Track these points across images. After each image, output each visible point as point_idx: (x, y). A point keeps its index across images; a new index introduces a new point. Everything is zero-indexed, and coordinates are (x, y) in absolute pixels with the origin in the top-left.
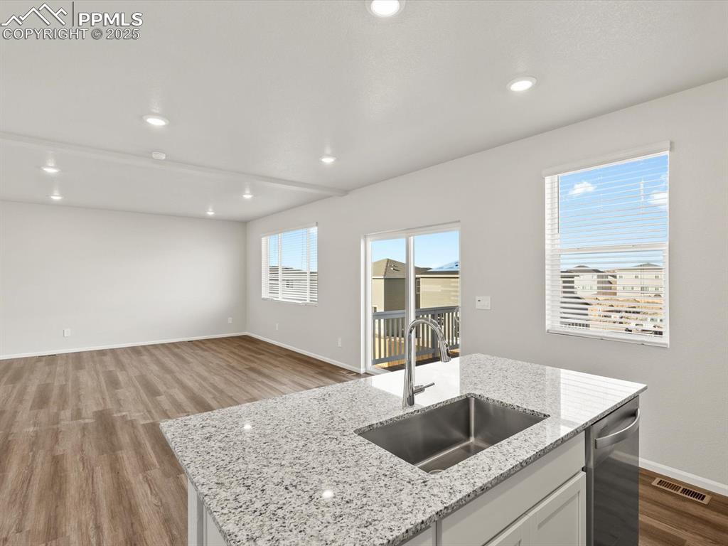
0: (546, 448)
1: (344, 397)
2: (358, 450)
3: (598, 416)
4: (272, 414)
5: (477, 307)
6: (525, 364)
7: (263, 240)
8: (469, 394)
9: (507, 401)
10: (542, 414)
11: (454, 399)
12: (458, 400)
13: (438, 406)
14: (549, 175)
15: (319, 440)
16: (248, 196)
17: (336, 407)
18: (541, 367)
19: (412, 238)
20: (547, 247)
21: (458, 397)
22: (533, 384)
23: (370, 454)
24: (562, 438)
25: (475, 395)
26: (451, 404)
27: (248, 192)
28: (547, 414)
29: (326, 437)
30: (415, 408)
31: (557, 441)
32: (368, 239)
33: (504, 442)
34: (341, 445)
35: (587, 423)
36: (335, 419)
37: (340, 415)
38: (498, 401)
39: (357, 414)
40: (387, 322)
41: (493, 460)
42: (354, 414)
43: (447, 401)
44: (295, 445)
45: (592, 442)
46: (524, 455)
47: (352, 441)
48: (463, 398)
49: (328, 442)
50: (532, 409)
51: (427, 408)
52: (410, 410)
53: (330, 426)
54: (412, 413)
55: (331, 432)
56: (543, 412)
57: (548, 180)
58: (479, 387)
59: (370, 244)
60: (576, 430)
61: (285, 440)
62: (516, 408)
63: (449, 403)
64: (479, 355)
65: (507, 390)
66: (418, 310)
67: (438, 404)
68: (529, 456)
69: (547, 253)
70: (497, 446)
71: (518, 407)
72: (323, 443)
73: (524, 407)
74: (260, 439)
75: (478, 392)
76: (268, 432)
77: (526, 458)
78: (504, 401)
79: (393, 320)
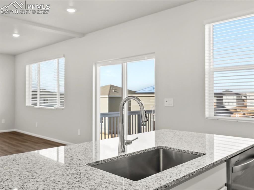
0: (204, 167)
1: (80, 150)
2: (88, 172)
3: (234, 154)
4: (31, 159)
5: (165, 105)
6: (194, 133)
7: (27, 67)
8: (159, 147)
9: (182, 148)
10: (202, 154)
11: (150, 149)
12: (152, 149)
13: (140, 153)
14: (207, 24)
15: (63, 169)
16: (16, 36)
17: (75, 154)
18: (203, 134)
19: (125, 64)
20: (207, 67)
21: (153, 148)
22: (198, 141)
23: (96, 174)
24: (213, 163)
25: (163, 147)
26: (148, 152)
27: (16, 32)
28: (205, 153)
29: (68, 167)
30: (126, 153)
31: (210, 164)
32: (98, 65)
33: (180, 166)
34: (78, 171)
35: (227, 157)
36: (74, 159)
37: (77, 157)
38: (176, 149)
39: (89, 157)
40: (110, 119)
41: (173, 173)
42: (87, 157)
43: (146, 150)
44: (47, 172)
45: (231, 169)
46: (191, 171)
47: (85, 169)
48: (155, 149)
49: (69, 170)
50: (196, 152)
51: (133, 153)
52: (123, 154)
53: (71, 163)
54: (124, 156)
55: (71, 165)
56: (203, 153)
57: (207, 27)
58: (166, 143)
59: (98, 68)
60: (221, 159)
61: (40, 170)
62: (187, 152)
63: (147, 151)
64: (166, 130)
65: (182, 144)
66: (130, 112)
67: (140, 151)
68: (194, 171)
69: (207, 70)
70: (175, 167)
71: (188, 151)
72: (66, 170)
73: (192, 151)
74: (23, 170)
75: (164, 146)
76: (28, 167)
77: (192, 172)
78: (180, 149)
79: (113, 117)
